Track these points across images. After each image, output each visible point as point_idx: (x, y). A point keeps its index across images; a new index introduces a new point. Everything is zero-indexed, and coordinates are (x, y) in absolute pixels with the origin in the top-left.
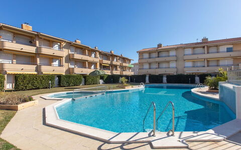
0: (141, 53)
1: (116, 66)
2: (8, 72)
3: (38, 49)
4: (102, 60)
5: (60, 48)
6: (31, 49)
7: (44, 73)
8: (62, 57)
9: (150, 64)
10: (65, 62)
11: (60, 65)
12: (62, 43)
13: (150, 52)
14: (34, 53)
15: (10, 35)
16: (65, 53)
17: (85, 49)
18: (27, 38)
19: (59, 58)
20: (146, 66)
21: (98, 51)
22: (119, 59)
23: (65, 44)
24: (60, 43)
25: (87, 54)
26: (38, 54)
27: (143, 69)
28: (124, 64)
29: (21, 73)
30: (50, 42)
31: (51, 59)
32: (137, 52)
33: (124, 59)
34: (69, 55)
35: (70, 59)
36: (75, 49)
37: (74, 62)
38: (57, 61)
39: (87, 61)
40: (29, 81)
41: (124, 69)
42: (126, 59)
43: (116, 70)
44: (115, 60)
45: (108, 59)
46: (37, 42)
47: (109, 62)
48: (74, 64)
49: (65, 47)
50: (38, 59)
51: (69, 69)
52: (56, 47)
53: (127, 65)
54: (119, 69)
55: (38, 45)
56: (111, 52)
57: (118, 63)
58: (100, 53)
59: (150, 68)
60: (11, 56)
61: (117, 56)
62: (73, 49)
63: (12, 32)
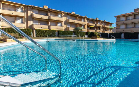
0: (118, 18)
1: (99, 28)
2: (35, 29)
3: (49, 17)
4: (89, 23)
5: (61, 16)
6: (46, 17)
7: (52, 29)
8: (63, 21)
9: (126, 25)
10: (65, 24)
11: (62, 26)
12: (63, 14)
13: (126, 16)
14: (47, 19)
15: (37, 11)
16: (64, 19)
17: (77, 17)
18: (44, 12)
19: (61, 22)
20: (123, 26)
21: (86, 18)
22: (102, 23)
23: (64, 14)
24: (62, 14)
25: (78, 20)
26: (49, 20)
27: (120, 28)
28: (106, 26)
29: (41, 29)
30: (56, 13)
31: (56, 22)
32: (115, 17)
33: (106, 23)
34: (67, 20)
35: (67, 22)
36: (71, 17)
37: (70, 24)
38: (60, 24)
39: (78, 23)
40: (42, 33)
41: (106, 30)
42: (108, 23)
43: (100, 29)
44: (99, 23)
45: (93, 23)
46: (49, 14)
47: (94, 25)
48: (70, 25)
49: (64, 16)
50: (49, 22)
51: (67, 28)
52: (59, 16)
53: (109, 27)
54: (101, 29)
55: (49, 15)
56: (96, 18)
57: (101, 25)
58: (88, 19)
59: (126, 28)
60: (38, 21)
61: (100, 21)
62: (70, 17)
63: (38, 10)
